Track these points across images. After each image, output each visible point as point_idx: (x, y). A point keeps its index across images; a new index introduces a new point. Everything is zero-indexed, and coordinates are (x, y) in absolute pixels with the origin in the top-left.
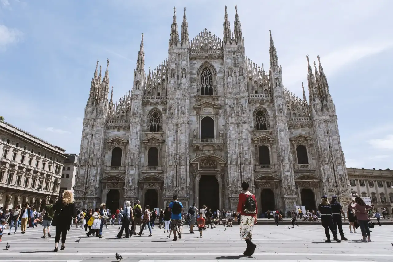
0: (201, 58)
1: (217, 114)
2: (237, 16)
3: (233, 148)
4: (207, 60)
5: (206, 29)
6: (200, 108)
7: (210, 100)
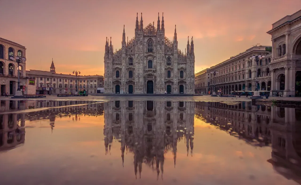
0: (148, 36)
1: (154, 59)
2: (163, 17)
3: (158, 72)
4: (150, 37)
5: (150, 23)
6: (148, 57)
7: (151, 54)
